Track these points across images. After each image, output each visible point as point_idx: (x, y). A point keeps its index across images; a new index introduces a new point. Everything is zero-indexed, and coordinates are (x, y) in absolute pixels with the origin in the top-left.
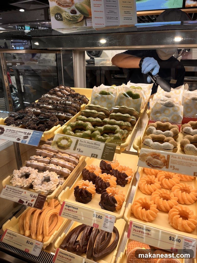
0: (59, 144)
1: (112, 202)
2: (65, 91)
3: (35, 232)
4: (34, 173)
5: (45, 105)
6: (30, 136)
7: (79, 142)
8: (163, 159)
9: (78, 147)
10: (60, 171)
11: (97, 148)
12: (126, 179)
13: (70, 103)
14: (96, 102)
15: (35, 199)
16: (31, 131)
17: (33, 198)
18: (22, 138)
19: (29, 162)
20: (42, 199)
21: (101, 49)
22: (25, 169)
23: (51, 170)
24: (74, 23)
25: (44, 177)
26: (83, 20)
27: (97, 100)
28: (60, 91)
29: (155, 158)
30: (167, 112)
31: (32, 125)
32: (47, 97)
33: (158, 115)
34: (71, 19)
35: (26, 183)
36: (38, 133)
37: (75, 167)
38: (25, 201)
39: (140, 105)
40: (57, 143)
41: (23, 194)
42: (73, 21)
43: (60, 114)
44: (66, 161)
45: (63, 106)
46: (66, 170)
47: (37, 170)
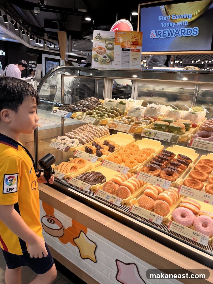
0: (78, 118)
1: (101, 154)
2: (93, 99)
3: (63, 171)
4: (67, 139)
5: (79, 104)
6: (67, 114)
7: (86, 118)
8: (115, 125)
9: (85, 119)
10: (81, 139)
11: (92, 120)
12: (114, 149)
13: (92, 104)
14: (106, 106)
15: (65, 148)
16: (68, 112)
17: (64, 148)
18: (63, 115)
19: (66, 134)
20: (68, 148)
21: (114, 78)
22: (64, 137)
23: (76, 138)
24: (104, 63)
25: (72, 141)
26: (110, 61)
27: (106, 105)
28: (90, 99)
29: (112, 125)
30: (136, 112)
31: (69, 111)
32: (82, 101)
33: (131, 113)
34: (103, 61)
35: (63, 142)
36: (71, 113)
37: (90, 141)
38: (60, 148)
39: (125, 108)
40: (77, 117)
41: (60, 146)
42: (104, 62)
43: (84, 108)
44: (85, 136)
45: (87, 105)
46: (84, 140)
47: (70, 138)
